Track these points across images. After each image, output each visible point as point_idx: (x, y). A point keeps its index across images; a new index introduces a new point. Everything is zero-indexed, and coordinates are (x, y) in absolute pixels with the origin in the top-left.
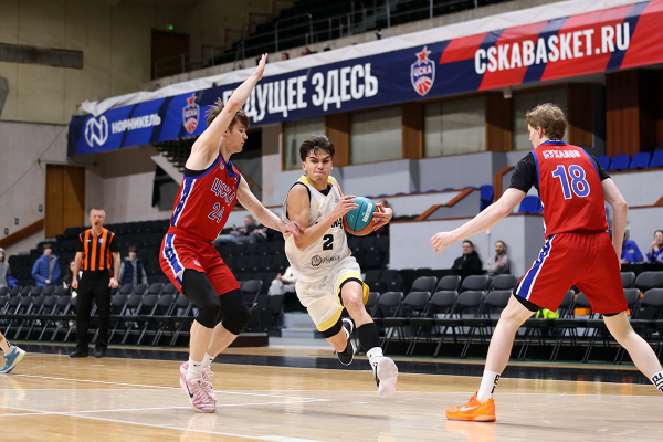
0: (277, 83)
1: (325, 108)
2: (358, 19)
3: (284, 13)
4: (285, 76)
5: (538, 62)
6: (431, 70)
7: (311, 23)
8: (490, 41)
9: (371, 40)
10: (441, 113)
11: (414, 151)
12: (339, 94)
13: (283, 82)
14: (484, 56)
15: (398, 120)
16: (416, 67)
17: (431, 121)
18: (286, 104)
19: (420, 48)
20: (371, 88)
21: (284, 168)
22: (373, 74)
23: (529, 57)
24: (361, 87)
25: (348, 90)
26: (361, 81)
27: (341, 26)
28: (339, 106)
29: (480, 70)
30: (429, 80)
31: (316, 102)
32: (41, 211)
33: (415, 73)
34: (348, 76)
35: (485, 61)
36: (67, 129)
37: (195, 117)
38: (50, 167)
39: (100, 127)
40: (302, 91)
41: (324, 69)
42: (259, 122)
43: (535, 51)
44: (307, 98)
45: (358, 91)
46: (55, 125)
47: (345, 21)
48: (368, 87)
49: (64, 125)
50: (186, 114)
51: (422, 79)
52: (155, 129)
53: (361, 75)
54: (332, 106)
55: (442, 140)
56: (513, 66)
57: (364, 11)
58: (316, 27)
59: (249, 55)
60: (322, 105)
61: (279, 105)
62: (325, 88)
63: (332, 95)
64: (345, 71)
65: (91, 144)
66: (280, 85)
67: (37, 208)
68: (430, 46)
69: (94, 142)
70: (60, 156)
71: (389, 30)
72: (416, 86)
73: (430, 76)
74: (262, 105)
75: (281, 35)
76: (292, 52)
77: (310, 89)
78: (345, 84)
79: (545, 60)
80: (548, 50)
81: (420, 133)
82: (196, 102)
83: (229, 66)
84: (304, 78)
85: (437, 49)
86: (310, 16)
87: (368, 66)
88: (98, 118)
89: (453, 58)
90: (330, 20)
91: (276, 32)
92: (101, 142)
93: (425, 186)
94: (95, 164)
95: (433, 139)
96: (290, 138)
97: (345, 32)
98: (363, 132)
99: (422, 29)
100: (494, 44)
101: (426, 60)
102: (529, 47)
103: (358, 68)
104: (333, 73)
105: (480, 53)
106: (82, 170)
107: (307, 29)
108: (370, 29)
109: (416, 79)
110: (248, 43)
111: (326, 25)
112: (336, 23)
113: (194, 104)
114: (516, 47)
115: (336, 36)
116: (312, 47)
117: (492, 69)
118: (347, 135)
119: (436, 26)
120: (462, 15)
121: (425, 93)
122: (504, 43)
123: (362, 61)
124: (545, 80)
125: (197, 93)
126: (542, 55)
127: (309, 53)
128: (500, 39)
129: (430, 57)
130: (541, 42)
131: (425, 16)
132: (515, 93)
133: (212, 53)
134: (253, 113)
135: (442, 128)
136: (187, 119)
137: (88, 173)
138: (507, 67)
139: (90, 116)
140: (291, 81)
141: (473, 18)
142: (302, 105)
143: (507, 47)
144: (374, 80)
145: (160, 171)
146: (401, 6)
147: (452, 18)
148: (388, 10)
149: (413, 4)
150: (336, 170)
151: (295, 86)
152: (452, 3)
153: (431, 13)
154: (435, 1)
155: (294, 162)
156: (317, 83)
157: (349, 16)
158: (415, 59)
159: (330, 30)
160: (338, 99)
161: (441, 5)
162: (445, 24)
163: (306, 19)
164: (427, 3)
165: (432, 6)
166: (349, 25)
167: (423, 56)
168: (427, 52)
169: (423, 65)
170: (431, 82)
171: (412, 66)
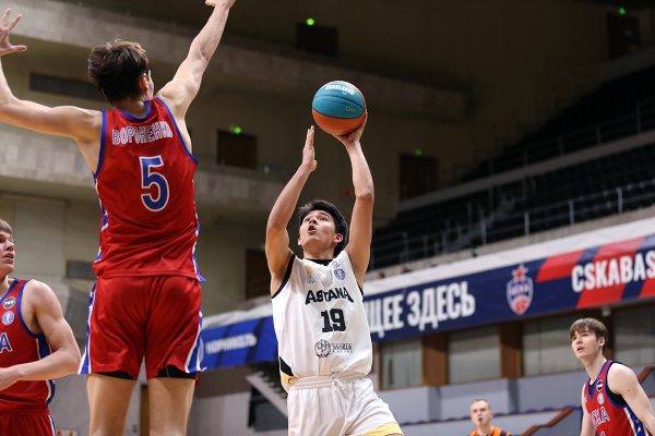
0: (372, 303)
1: (422, 327)
2: (453, 237)
4: (381, 296)
5: (636, 278)
6: (528, 288)
7: (406, 242)
8: (587, 258)
9: (466, 258)
10: (539, 331)
11: (512, 370)
12: (436, 312)
13: (378, 302)
14: (581, 273)
15: (496, 339)
16: (513, 285)
17: (529, 339)
18: (382, 323)
19: (516, 267)
20: (467, 307)
21: (381, 388)
22: (470, 292)
23: (627, 274)
24: (458, 306)
25: (445, 309)
26: (457, 300)
27: (436, 245)
28: (435, 325)
29: (577, 287)
30: (525, 298)
31: (412, 321)
32: (135, 431)
33: (511, 291)
34: (445, 295)
35: (582, 278)
40: (398, 311)
41: (420, 288)
43: (633, 267)
44: (403, 317)
45: (454, 309)
47: (440, 240)
48: (464, 307)
51: (519, 297)
52: (250, 350)
53: (457, 294)
54: (428, 325)
55: (540, 358)
56: (611, 283)
57: (459, 229)
58: (412, 246)
60: (417, 327)
61: (375, 324)
62: (421, 307)
63: (428, 314)
64: (441, 290)
66: (375, 306)
67: (131, 428)
68: (527, 264)
71: (485, 248)
72: (513, 305)
73: (527, 294)
75: (377, 255)
76: (387, 271)
77: (406, 309)
78: (441, 302)
79: (643, 277)
80: (647, 267)
81: (518, 353)
84: (399, 298)
85: (534, 267)
86: (405, 235)
87: (464, 285)
89: (549, 276)
90: (425, 239)
93: (524, 405)
95: (532, 358)
96: (387, 358)
97: (441, 251)
98: (460, 351)
99: (518, 246)
100: (592, 261)
101: (523, 278)
102: (626, 264)
103: (454, 287)
104: (429, 293)
105: (577, 270)
107: (401, 248)
108: (465, 247)
109: (513, 297)
111: (421, 244)
112: (431, 242)
114: (613, 264)
115: (431, 254)
116: (409, 266)
117: (590, 286)
118: (442, 355)
119: (532, 243)
120: (558, 232)
121: (522, 311)
122: (601, 259)
123: (458, 280)
124: (645, 296)
126: (640, 272)
127: (406, 271)
128: (597, 256)
129: (527, 275)
130: (639, 258)
131: (520, 233)
132: (614, 310)
135: (540, 346)
138: (605, 283)
140: (387, 301)
141: (570, 234)
142: (398, 324)
143: (604, 263)
144: (471, 299)
145: (255, 392)
146: (497, 225)
147: (548, 234)
148: (483, 227)
149: (509, 223)
150: (434, 389)
151: (391, 306)
152: (548, 220)
153: (527, 229)
154: (531, 218)
155: (391, 381)
156: (413, 303)
157: (445, 234)
158: (511, 277)
159: (426, 249)
160: (435, 319)
161: (537, 222)
162: (541, 241)
163: (401, 238)
164: (521, 220)
165: (527, 223)
166: (444, 243)
167: (519, 275)
168: (524, 270)
169: (520, 283)
170: (528, 300)
171: (509, 285)
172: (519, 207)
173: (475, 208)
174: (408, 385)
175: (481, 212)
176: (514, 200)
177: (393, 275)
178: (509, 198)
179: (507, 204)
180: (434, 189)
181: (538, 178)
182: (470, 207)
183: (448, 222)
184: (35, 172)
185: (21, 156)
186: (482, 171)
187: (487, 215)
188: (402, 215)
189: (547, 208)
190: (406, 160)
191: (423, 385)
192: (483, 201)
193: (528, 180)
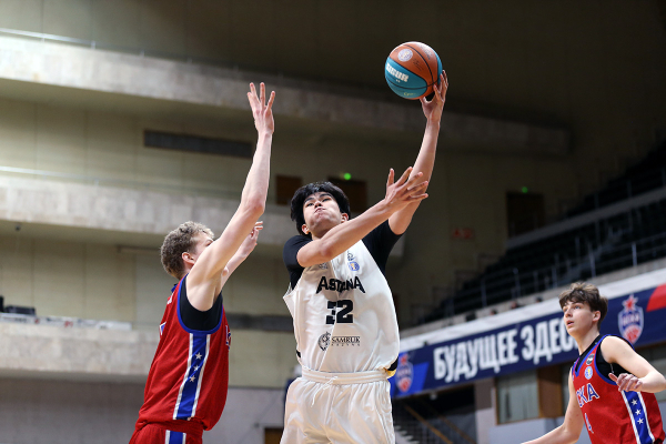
0: (487, 339)
1: (536, 361)
2: (562, 271)
3: (489, 270)
4: (495, 332)
6: (639, 317)
7: (517, 278)
12: (550, 345)
13: (493, 338)
16: (624, 315)
18: (497, 357)
19: (626, 297)
21: (499, 422)
25: (558, 342)
27: (547, 280)
28: (549, 358)
30: (636, 327)
31: (527, 355)
33: (623, 321)
34: (557, 328)
37: (409, 376)
38: (268, 431)
40: (512, 345)
41: (533, 323)
42: (472, 379)
44: (518, 352)
45: (567, 341)
46: (271, 389)
47: (550, 274)
49: (279, 389)
50: (399, 373)
51: (631, 328)
54: (543, 359)
57: (568, 263)
58: (523, 282)
59: (458, 312)
60: (532, 360)
61: (491, 359)
62: (535, 340)
63: (542, 348)
64: (554, 323)
66: (490, 342)
68: (636, 294)
71: (594, 280)
72: (626, 335)
73: (638, 323)
74: (474, 361)
75: (488, 292)
76: (500, 307)
77: (520, 344)
78: (554, 336)
82: (410, 361)
83: (439, 324)
84: (513, 333)
85: (643, 297)
86: (515, 271)
89: (659, 305)
90: (535, 274)
91: (483, 288)
96: (503, 392)
97: (551, 284)
99: (627, 277)
101: (633, 308)
104: (542, 326)
107: (513, 284)
109: (624, 327)
110: (457, 300)
111: (531, 279)
112: (541, 277)
113: (406, 364)
115: (542, 288)
116: (520, 301)
118: (558, 387)
119: (640, 273)
120: (665, 261)
121: (634, 341)
125: (409, 352)
127: (517, 306)
129: (638, 304)
131: (628, 264)
133: (422, 312)
134: (465, 369)
136: (400, 378)
140: (501, 336)
142: (513, 359)
146: (605, 257)
147: (655, 264)
148: (592, 259)
149: (617, 254)
150: (551, 421)
151: (505, 341)
152: (654, 250)
153: (635, 261)
154: (638, 249)
155: (508, 415)
156: (527, 337)
157: (554, 269)
158: (622, 308)
159: (536, 283)
160: (549, 352)
161: (644, 252)
162: (649, 271)
163: (512, 274)
164: (629, 251)
165: (634, 254)
166: (555, 277)
167: (630, 305)
168: (634, 300)
169: (630, 313)
170: (640, 329)
171: (620, 315)
172: (626, 239)
173: (582, 242)
174: (525, 419)
175: (589, 246)
176: (620, 233)
177: (505, 311)
178: (615, 230)
179: (614, 237)
180: (542, 224)
181: (642, 209)
182: (577, 241)
183: (556, 257)
184: (153, 226)
185: (139, 211)
186: (587, 205)
187: (595, 247)
188: (511, 252)
189: (653, 238)
190: (513, 198)
191: (539, 417)
192: (591, 234)
193: (633, 212)
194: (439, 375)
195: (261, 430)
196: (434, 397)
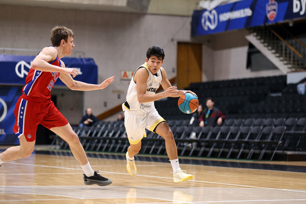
32: (174, 72)
36: (190, 20)
37: (275, 10)
38: (180, 44)
39: (212, 17)
46: (182, 16)
49: (188, 16)
50: (268, 8)
52: (248, 19)
65: (206, 29)
67: (171, 70)
69: (208, 27)
70: (186, 37)
88: (210, 12)
92: (212, 27)
94: (209, 41)
106: (200, 45)
113: (274, 2)
136: (269, 12)
137: (204, 48)
139: (205, 10)
145: (251, 46)
194: (295, 10)
195: (175, 43)
196: (291, 25)
